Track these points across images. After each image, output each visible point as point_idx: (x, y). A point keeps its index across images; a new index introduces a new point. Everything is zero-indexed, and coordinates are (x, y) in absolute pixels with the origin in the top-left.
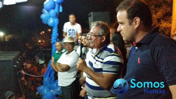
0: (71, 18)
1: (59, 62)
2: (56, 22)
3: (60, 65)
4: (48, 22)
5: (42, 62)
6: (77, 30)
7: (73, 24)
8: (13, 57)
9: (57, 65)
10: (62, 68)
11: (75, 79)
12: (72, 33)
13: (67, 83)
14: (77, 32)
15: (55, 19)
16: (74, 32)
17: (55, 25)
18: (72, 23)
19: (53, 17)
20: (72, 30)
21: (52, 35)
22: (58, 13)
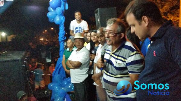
0: (77, 15)
1: (70, 60)
2: (62, 20)
3: (71, 62)
4: (55, 20)
5: (49, 61)
6: (84, 27)
7: (80, 21)
8: (21, 56)
9: (68, 62)
10: (73, 65)
11: (87, 75)
12: (79, 31)
13: (79, 79)
14: (84, 30)
15: (61, 17)
16: (81, 30)
17: (61, 23)
18: (78, 20)
19: (59, 15)
20: (78, 28)
21: (59, 33)
22: (64, 11)
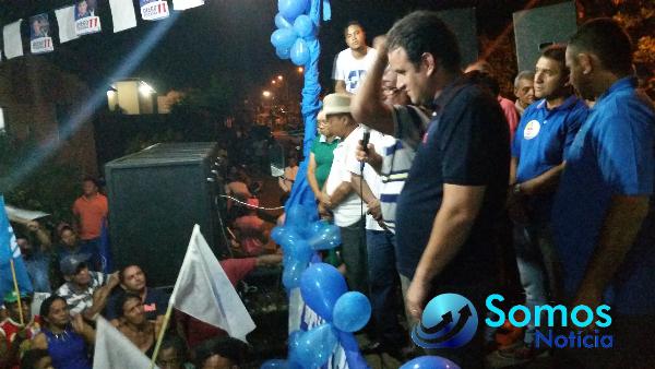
2: (312, 50)
4: (292, 52)
7: (361, 52)
8: (205, 155)
15: (309, 43)
17: (310, 59)
18: (356, 50)
19: (304, 38)
20: (358, 73)
21: (304, 90)
22: (317, 25)
